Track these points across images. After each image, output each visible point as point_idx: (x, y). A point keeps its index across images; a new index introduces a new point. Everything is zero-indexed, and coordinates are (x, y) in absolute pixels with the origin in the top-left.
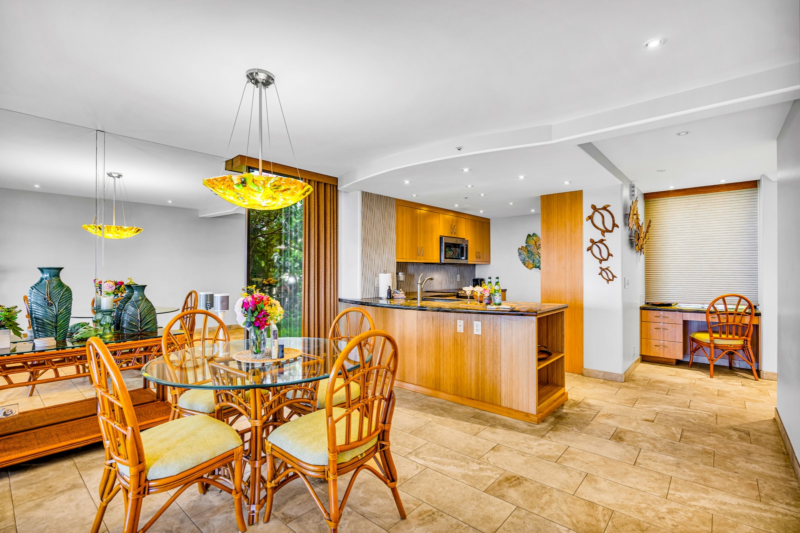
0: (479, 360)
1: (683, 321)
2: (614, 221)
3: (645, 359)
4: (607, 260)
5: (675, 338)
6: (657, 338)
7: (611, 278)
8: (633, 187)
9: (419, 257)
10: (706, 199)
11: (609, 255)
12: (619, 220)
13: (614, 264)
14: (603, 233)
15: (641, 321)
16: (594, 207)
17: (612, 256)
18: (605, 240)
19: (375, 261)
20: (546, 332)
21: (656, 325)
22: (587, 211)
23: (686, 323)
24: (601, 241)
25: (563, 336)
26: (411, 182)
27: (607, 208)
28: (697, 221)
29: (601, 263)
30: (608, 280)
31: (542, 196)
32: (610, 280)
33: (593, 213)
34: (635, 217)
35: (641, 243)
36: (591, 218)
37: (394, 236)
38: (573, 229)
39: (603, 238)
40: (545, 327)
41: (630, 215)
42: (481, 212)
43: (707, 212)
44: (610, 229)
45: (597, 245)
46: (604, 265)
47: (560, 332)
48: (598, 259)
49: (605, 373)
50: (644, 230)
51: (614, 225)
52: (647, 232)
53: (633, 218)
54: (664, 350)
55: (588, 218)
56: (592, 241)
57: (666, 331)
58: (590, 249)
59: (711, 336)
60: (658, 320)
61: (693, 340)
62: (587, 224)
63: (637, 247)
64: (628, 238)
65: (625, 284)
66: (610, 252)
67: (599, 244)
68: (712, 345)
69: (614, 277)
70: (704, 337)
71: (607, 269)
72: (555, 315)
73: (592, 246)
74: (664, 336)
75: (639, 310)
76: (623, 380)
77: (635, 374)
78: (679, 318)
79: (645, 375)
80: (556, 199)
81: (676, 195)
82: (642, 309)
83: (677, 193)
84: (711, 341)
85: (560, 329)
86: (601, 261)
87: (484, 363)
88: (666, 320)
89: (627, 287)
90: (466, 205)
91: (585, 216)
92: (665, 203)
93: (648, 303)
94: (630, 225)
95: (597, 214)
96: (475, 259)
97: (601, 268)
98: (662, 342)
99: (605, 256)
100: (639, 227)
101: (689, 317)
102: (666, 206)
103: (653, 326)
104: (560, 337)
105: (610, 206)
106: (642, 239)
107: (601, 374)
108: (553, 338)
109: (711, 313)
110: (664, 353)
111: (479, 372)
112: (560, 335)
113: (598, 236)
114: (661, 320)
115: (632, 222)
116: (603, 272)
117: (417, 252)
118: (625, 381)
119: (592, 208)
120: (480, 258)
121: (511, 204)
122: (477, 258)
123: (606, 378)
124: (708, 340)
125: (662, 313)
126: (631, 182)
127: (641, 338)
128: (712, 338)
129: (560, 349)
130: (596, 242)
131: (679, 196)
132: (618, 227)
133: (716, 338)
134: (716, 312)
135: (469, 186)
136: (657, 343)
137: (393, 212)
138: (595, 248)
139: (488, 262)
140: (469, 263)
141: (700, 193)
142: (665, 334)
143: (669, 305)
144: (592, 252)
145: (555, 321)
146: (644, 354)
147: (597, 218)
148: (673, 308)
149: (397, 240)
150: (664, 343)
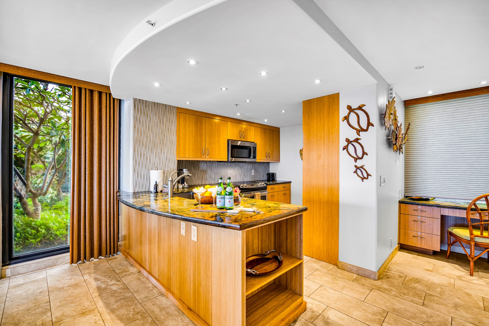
0: (195, 269)
1: (441, 215)
2: (368, 120)
3: (403, 247)
4: (362, 158)
5: (433, 230)
6: (415, 230)
7: (366, 177)
8: (391, 90)
9: (204, 157)
10: (464, 103)
11: (364, 153)
12: (375, 119)
13: (368, 163)
14: (358, 132)
15: (400, 213)
16: (349, 108)
17: (367, 154)
18: (360, 139)
19: (150, 160)
20: (285, 234)
21: (414, 218)
22: (343, 112)
23: (443, 217)
24: (357, 140)
25: (301, 241)
26: (161, 85)
27: (363, 108)
28: (455, 123)
29: (356, 161)
30: (363, 179)
31: (303, 102)
32: (365, 178)
33: (349, 114)
34: (392, 117)
35: (400, 143)
36: (346, 118)
37: (174, 138)
38: (331, 130)
39: (358, 137)
40: (285, 230)
41: (385, 115)
42: (266, 121)
43: (466, 115)
44: (365, 128)
45: (352, 145)
46: (359, 163)
47: (299, 236)
48: (353, 157)
49: (359, 268)
50: (403, 132)
51: (369, 124)
52: (406, 134)
53: (390, 117)
54: (421, 240)
55: (344, 119)
56: (348, 140)
57: (423, 224)
58: (345, 148)
59: (471, 234)
60: (416, 213)
61: (451, 234)
62: (343, 125)
63: (395, 146)
64: (385, 138)
65: (381, 181)
66: (365, 151)
67: (354, 143)
68: (473, 243)
69: (368, 175)
70: (463, 233)
71: (362, 167)
72: (294, 218)
73: (348, 145)
74: (421, 228)
75: (398, 204)
76: (377, 278)
77: (391, 266)
78: (437, 213)
79: (401, 269)
80: (316, 103)
81: (435, 100)
82: (401, 203)
83: (436, 99)
84: (471, 238)
85: (298, 233)
86: (356, 160)
87: (199, 274)
88: (424, 214)
89: (382, 185)
90: (247, 114)
91: (342, 116)
92: (424, 109)
93: (407, 197)
94: (386, 124)
95: (352, 114)
96: (265, 158)
97: (356, 166)
98: (420, 233)
99: (360, 154)
100: (397, 127)
101: (446, 212)
102: (424, 111)
103: (411, 218)
104: (299, 242)
105: (365, 105)
106: (400, 139)
107: (355, 269)
108: (292, 242)
109: (472, 210)
110: (421, 243)
111: (196, 282)
112: (299, 239)
113: (353, 135)
114: (419, 213)
115: (388, 122)
116: (358, 170)
117: (202, 152)
118: (379, 279)
119: (347, 108)
120: (269, 157)
121: (283, 111)
122: (267, 157)
123: (360, 274)
124: (468, 237)
125: (420, 207)
126: (389, 85)
127: (399, 228)
128: (473, 236)
129: (298, 254)
130: (351, 142)
131: (438, 101)
132: (373, 126)
133: (477, 236)
134: (476, 209)
135: (224, 89)
136: (414, 233)
137: (174, 118)
138: (351, 148)
139: (278, 160)
140: (257, 161)
141: (458, 97)
142: (423, 227)
143: (427, 200)
144: (347, 151)
145: (294, 223)
146: (402, 242)
147: (353, 118)
148: (431, 203)
149: (178, 141)
150: (421, 235)
